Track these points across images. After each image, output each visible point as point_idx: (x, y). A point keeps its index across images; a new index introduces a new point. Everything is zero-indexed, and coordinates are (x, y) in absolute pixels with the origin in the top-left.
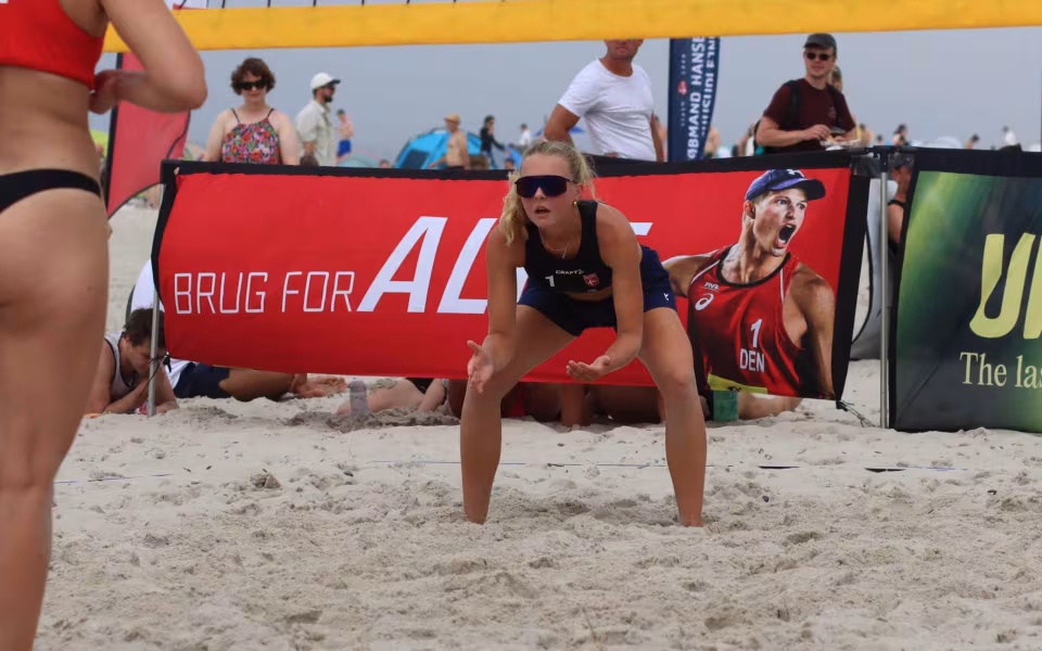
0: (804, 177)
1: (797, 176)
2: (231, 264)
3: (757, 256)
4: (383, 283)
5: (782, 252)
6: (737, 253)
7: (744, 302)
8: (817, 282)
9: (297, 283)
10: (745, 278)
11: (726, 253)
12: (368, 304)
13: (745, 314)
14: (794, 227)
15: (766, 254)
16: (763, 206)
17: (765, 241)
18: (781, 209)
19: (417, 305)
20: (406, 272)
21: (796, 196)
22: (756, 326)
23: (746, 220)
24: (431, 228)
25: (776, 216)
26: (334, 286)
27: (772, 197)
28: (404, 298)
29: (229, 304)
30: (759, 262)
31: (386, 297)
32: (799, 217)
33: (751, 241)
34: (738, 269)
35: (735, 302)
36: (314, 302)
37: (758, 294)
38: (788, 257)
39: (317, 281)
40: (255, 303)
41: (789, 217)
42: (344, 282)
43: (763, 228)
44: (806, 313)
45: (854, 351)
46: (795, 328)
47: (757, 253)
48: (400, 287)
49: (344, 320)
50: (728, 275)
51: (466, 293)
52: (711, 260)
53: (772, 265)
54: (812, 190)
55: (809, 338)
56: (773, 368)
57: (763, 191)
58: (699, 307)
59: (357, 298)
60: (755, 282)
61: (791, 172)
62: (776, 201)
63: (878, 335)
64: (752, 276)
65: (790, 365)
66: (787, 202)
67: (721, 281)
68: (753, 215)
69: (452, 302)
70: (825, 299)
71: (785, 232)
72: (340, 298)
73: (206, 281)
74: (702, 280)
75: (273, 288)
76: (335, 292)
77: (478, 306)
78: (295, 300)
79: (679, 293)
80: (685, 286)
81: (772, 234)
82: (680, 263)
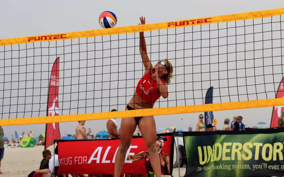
1: (162, 137)
4: (92, 158)
5: (160, 150)
8: (166, 155)
9: (77, 159)
12: (90, 162)
14: (162, 146)
16: (157, 143)
18: (160, 143)
19: (98, 162)
20: (96, 156)
21: (162, 141)
24: (100, 149)
25: (159, 144)
26: (83, 159)
27: (158, 141)
28: (96, 161)
29: (66, 163)
32: (163, 144)
36: (80, 162)
39: (80, 158)
40: (70, 163)
41: (161, 144)
42: (85, 158)
44: (165, 161)
45: (173, 167)
46: (163, 163)
48: (95, 159)
49: (85, 165)
51: (106, 159)
54: (165, 140)
55: (166, 165)
58: (147, 160)
59: (87, 161)
61: (161, 137)
62: (159, 142)
63: (178, 164)
66: (161, 142)
69: (104, 161)
70: (168, 158)
71: (161, 147)
72: (85, 161)
74: (147, 156)
75: (73, 160)
76: (84, 160)
77: (109, 162)
78: (77, 162)
79: (143, 158)
80: (144, 157)
81: (158, 148)
82: (142, 153)
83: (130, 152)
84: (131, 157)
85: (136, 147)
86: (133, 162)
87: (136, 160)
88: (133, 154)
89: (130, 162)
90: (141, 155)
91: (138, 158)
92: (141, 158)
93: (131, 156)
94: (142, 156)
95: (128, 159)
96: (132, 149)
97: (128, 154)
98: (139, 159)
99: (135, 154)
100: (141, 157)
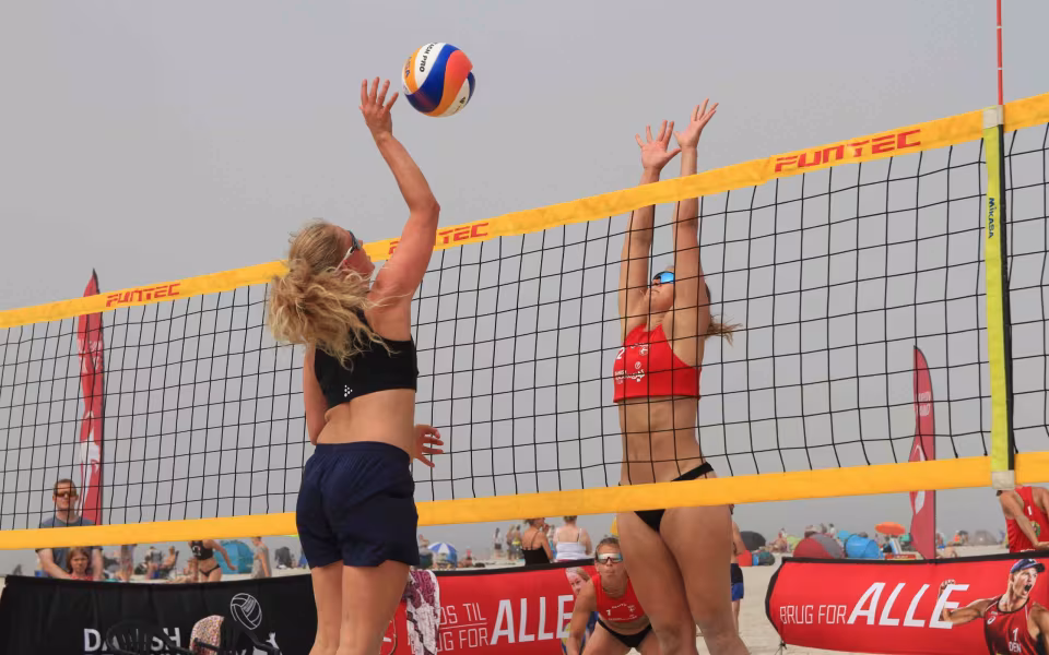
0: (1036, 562)
1: (1033, 562)
2: (799, 603)
3: (1015, 599)
4: (857, 611)
5: (1026, 597)
6: (1006, 598)
7: (1008, 621)
8: (1043, 610)
9: (824, 610)
10: (1009, 609)
11: (999, 599)
12: (852, 620)
13: (1010, 625)
14: (1031, 586)
15: (1018, 598)
16: (1018, 576)
17: (1018, 592)
18: (1025, 577)
19: (871, 621)
20: (866, 606)
21: (1032, 571)
22: (1016, 631)
23: (1010, 582)
24: (878, 587)
25: (1023, 580)
26: (838, 611)
27: (1022, 572)
28: (865, 618)
29: (800, 620)
30: (1016, 601)
31: (859, 618)
32: (1033, 581)
33: (1012, 592)
34: (1006, 605)
35: (1006, 619)
36: (831, 619)
37: (1016, 616)
38: (1028, 600)
39: (832, 609)
40: (809, 619)
41: (1029, 581)
42: (842, 610)
43: (1017, 586)
44: (1039, 625)
46: (1034, 632)
47: (1014, 598)
48: (864, 613)
49: (842, 627)
50: (1002, 607)
51: (890, 616)
52: (994, 601)
53: (1021, 603)
54: (1040, 568)
55: (1041, 636)
56: (1025, 651)
57: (1018, 570)
58: (989, 622)
59: (847, 617)
60: (1014, 611)
61: (1031, 560)
62: (1023, 574)
64: (1012, 608)
65: (1032, 648)
66: (1028, 574)
67: (999, 611)
68: (1013, 580)
69: (885, 621)
71: (1027, 588)
72: (840, 617)
73: (791, 609)
74: (990, 610)
75: (815, 612)
76: (839, 615)
77: (895, 622)
78: (823, 618)
79: (979, 616)
80: (982, 613)
81: (1021, 589)
82: (980, 603)
83: (951, 599)
84: (950, 613)
85: (964, 587)
86: (954, 626)
87: (962, 620)
88: (954, 605)
89: (948, 625)
90: (976, 608)
91: (965, 616)
92: (976, 617)
93: (949, 610)
94: (979, 611)
95: (941, 618)
96: (953, 592)
97: (943, 603)
98: (971, 618)
99: (960, 606)
100: (975, 613)
